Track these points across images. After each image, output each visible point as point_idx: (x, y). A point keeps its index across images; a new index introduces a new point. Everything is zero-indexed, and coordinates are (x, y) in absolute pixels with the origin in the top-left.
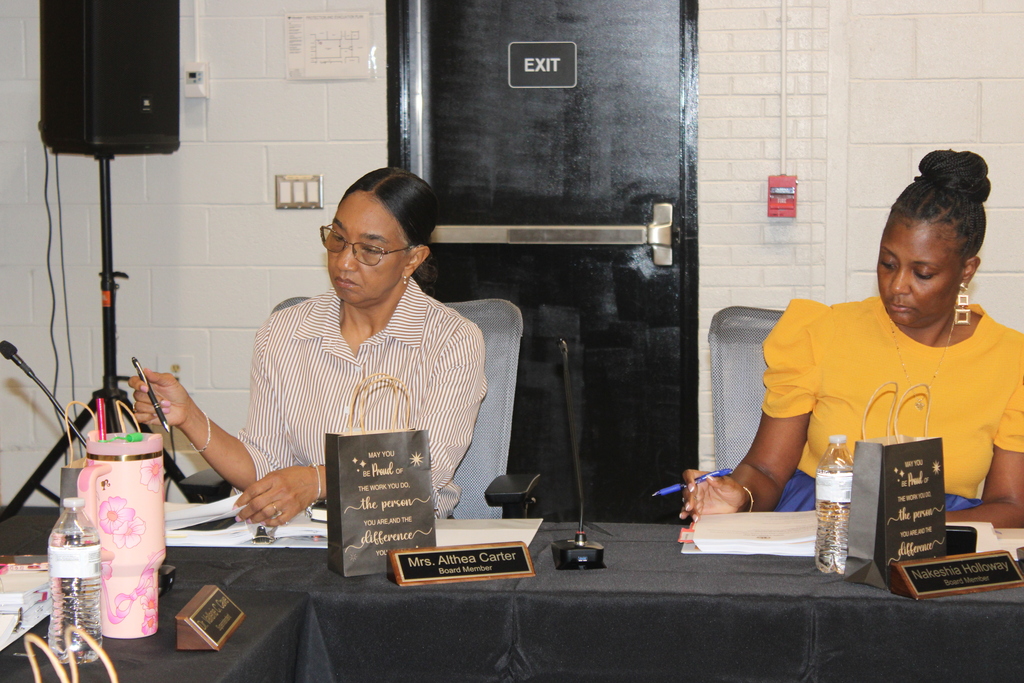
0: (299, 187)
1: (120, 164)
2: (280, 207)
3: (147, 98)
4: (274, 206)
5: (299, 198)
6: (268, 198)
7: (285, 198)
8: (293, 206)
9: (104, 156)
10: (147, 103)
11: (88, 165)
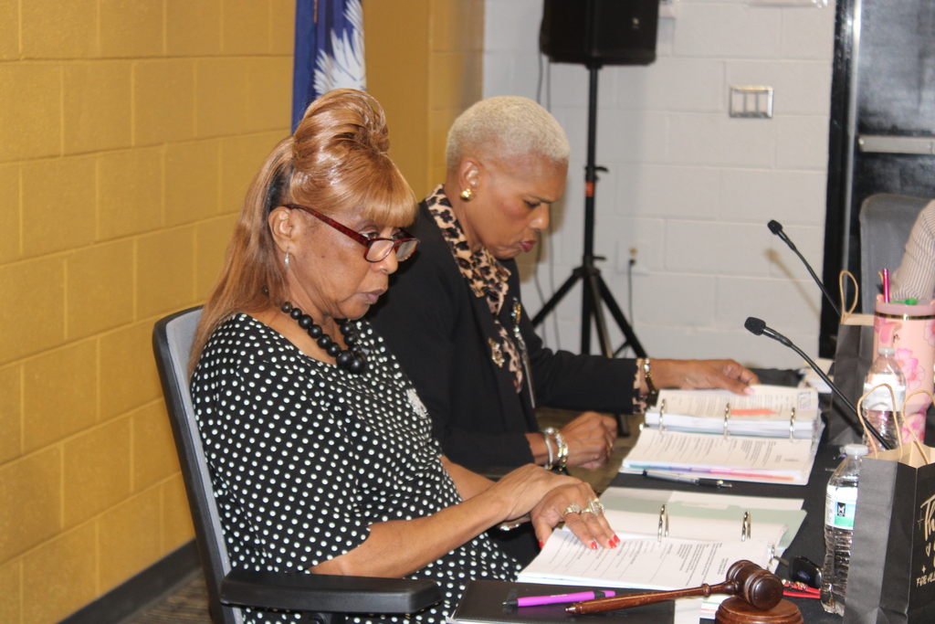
0: (751, 98)
1: (608, 74)
2: (733, 115)
3: (637, 17)
4: (726, 115)
5: (751, 107)
6: (723, 108)
7: (738, 108)
8: (745, 115)
9: (594, 65)
10: (636, 21)
11: (579, 73)
